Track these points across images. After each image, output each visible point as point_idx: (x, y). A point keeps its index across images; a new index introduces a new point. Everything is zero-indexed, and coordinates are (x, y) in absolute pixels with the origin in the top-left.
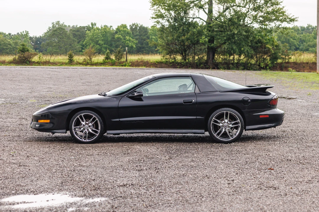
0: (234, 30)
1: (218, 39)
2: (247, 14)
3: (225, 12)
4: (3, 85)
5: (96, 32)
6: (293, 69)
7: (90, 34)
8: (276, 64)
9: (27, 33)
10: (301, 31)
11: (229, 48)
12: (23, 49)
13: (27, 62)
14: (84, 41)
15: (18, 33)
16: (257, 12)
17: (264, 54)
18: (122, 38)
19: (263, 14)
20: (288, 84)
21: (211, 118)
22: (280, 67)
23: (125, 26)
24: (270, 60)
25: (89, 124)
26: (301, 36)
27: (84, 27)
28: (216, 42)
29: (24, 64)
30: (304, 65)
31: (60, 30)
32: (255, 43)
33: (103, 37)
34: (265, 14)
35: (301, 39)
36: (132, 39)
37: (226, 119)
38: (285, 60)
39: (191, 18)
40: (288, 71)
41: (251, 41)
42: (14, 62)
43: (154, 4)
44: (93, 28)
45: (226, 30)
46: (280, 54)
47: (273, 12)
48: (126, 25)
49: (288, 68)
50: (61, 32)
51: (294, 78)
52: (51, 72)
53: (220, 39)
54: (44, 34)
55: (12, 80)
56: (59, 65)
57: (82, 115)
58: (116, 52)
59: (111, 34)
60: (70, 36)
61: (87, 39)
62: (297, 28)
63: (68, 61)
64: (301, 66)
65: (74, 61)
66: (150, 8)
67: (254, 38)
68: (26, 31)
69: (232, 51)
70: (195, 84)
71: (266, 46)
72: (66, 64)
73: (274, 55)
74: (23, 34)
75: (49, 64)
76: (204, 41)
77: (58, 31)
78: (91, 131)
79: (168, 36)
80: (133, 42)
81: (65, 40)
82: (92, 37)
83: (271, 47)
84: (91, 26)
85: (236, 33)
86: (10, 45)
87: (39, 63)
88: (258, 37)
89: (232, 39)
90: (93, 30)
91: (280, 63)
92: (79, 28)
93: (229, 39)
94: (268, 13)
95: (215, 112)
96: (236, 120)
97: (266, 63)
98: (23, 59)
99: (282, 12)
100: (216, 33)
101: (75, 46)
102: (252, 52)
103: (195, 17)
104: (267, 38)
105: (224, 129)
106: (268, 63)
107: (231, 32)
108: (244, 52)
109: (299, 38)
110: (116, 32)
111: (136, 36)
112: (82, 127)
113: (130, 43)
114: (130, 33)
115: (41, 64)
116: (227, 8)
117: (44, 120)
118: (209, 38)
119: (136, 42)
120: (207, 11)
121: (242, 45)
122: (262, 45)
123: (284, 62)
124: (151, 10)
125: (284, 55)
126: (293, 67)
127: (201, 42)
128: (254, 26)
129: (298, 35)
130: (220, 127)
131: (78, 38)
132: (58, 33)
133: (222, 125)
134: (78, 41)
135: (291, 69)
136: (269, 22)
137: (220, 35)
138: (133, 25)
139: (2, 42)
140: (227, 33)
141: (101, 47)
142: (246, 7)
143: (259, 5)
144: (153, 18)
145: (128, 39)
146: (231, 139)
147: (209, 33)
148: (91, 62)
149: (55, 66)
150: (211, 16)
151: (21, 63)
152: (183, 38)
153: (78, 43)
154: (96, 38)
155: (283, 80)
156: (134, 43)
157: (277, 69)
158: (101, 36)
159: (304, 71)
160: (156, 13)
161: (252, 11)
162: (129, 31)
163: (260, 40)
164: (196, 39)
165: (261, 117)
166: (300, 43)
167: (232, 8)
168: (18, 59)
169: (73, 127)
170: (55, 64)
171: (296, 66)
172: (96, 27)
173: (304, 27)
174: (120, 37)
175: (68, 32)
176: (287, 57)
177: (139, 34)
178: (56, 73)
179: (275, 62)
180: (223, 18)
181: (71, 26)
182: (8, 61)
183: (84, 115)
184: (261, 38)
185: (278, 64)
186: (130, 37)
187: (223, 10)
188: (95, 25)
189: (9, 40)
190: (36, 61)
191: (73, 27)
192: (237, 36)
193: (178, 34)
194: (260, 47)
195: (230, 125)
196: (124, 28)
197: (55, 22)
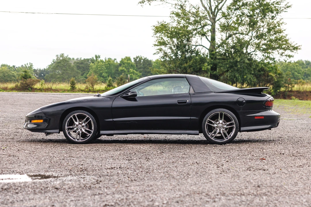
0: (236, 57)
1: (221, 67)
2: (250, 42)
3: (228, 40)
4: (4, 109)
5: (100, 65)
6: (296, 97)
7: (94, 66)
8: (279, 92)
9: (31, 65)
10: (305, 65)
11: (232, 76)
12: (26, 75)
13: (29, 89)
14: (88, 73)
15: (22, 66)
16: (260, 40)
17: (267, 83)
18: (126, 71)
19: (266, 42)
20: (290, 110)
21: (206, 118)
22: (283, 95)
23: (128, 59)
24: (273, 88)
25: (82, 123)
26: (305, 70)
27: (88, 60)
28: (218, 70)
29: (26, 90)
30: (307, 93)
31: (64, 62)
32: (258, 71)
33: (107, 69)
34: (269, 42)
35: (305, 73)
36: (135, 72)
37: (221, 120)
38: (288, 88)
39: (194, 45)
40: (291, 99)
41: (254, 69)
42: (16, 88)
43: (157, 32)
44: (97, 61)
45: (228, 58)
46: (283, 83)
47: (276, 40)
48: (130, 57)
49: (291, 96)
50: (65, 64)
51: (297, 105)
52: (52, 97)
53: (223, 66)
54: (49, 67)
55: (13, 104)
56: (61, 91)
57: (76, 115)
58: (119, 80)
59: (115, 66)
60: (74, 68)
61: (91, 71)
62: (302, 63)
63: (71, 88)
64: (304, 95)
65: (76, 88)
66: (153, 36)
67: (257, 66)
68: (30, 63)
69: (235, 79)
70: (190, 85)
71: (269, 74)
72: (68, 91)
73: (277, 83)
74: (28, 66)
75: (52, 91)
76: (207, 68)
77: (62, 63)
78: (84, 131)
79: (170, 63)
80: (136, 74)
81: (69, 72)
82: (96, 69)
83: (274, 75)
84: (95, 58)
85: (239, 60)
86: (14, 76)
87: (41, 90)
88: (261, 65)
89: (234, 67)
90: (97, 62)
91: (283, 92)
92: (83, 60)
93: (231, 67)
94: (271, 41)
95: (210, 112)
96: (231, 121)
97: (269, 91)
98: (26, 86)
99: (285, 40)
100: (218, 61)
101: (79, 78)
102: (255, 80)
103: (198, 44)
104: (270, 66)
105: (218, 130)
106: (271, 92)
107: (234, 59)
108: (247, 80)
109: (303, 72)
110: (120, 65)
111: (140, 68)
112: (75, 127)
113: (134, 76)
114: (134, 66)
115: (43, 91)
116: (230, 36)
117: (37, 120)
118: (211, 65)
119: (140, 74)
120: (209, 38)
121: (245, 73)
122: (265, 73)
123: (287, 90)
124: (154, 37)
125: (287, 83)
126: (296, 96)
127: (203, 69)
128: (257, 54)
129: (303, 69)
130: (214, 127)
131: (82, 70)
132: (62, 65)
133: (216, 125)
134: (82, 73)
135: (294, 97)
136: (272, 50)
137: (223, 63)
138: (137, 57)
139: (6, 74)
140: (230, 61)
141: (105, 79)
142: (249, 35)
143: (262, 33)
144: (155, 45)
145: (132, 71)
146: (226, 140)
147: (211, 60)
148: (93, 89)
149: (57, 92)
150: (213, 44)
151: (23, 90)
152: (186, 65)
153: (82, 75)
154: (100, 70)
155: (286, 106)
156: (138, 76)
157: (280, 97)
158: (105, 68)
159: (307, 100)
160: (159, 40)
161: (254, 39)
162: (133, 64)
163: (262, 68)
164: (198, 66)
165: (256, 118)
166: (305, 77)
167: (235, 36)
168: (21, 85)
169: (66, 127)
170: (57, 91)
171: (299, 95)
172: (100, 60)
173: (309, 61)
174: (124, 69)
175: (72, 65)
176: (290, 86)
177: (143, 67)
178: (57, 99)
179: (278, 91)
180: (226, 46)
181: (75, 59)
182: (10, 88)
183: (77, 115)
184: (264, 66)
185: (281, 93)
186: (133, 69)
187: (225, 38)
188: (99, 57)
189: (13, 72)
190: (38, 88)
191: (77, 59)
192: (239, 64)
193: (180, 61)
194: (263, 75)
195: (224, 126)
196: (127, 61)
197: (59, 55)
